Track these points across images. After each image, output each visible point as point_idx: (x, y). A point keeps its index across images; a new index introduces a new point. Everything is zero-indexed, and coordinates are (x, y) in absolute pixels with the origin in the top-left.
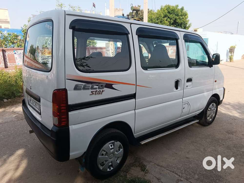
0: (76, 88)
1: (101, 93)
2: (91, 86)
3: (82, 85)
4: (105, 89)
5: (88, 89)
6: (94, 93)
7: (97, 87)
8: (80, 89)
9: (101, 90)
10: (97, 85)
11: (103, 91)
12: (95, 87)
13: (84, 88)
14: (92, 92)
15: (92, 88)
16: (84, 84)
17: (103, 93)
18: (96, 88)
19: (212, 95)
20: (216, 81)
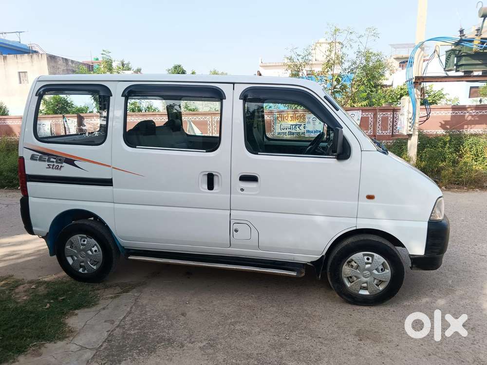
0: (33, 158)
1: (60, 169)
2: (47, 158)
3: (38, 155)
4: (64, 164)
5: (45, 161)
6: (51, 167)
7: (55, 160)
8: (36, 160)
9: (60, 165)
10: (55, 159)
11: (61, 166)
12: (52, 160)
13: (40, 160)
14: (48, 165)
15: (49, 161)
16: (40, 155)
17: (62, 169)
18: (53, 162)
19: (355, 228)
20: (370, 197)
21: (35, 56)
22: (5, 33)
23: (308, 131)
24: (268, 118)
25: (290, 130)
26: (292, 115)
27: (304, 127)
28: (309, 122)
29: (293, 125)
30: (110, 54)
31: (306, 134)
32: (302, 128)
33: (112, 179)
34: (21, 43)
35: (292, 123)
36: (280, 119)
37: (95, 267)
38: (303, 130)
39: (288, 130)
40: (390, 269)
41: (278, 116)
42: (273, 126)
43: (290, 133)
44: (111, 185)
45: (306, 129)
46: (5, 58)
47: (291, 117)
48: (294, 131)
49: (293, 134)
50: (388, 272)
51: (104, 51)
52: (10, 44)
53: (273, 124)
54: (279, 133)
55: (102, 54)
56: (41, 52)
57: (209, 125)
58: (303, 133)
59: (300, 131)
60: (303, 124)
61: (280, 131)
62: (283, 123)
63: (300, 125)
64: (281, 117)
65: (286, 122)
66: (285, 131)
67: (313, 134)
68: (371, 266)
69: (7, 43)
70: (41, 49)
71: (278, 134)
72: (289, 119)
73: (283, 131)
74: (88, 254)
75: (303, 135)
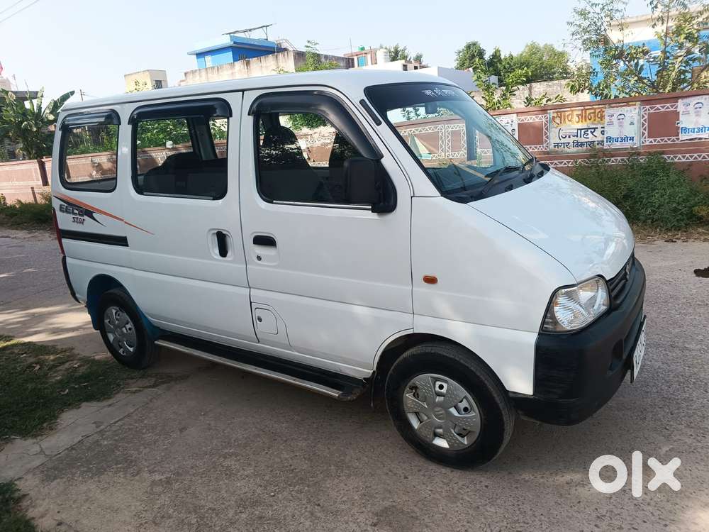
0: (61, 209)
1: (83, 223)
2: (71, 209)
3: (65, 206)
5: (70, 213)
6: (76, 220)
8: (64, 211)
9: (82, 218)
10: (77, 210)
11: (84, 220)
12: (75, 211)
13: (67, 211)
14: (73, 218)
15: (73, 212)
17: (85, 223)
18: (76, 214)
19: (411, 332)
20: (431, 280)
21: (280, 55)
22: (250, 30)
23: (609, 139)
24: (537, 120)
25: (575, 138)
26: (580, 113)
27: (603, 133)
28: (611, 123)
29: (581, 130)
30: (317, 46)
31: (605, 144)
32: (597, 133)
33: (126, 237)
34: (269, 40)
35: (580, 126)
36: (558, 120)
37: (131, 349)
38: (598, 136)
39: (573, 139)
40: (477, 411)
41: (555, 115)
42: (546, 134)
43: (577, 144)
44: (127, 245)
45: (606, 135)
46: (248, 63)
47: (578, 116)
48: (583, 140)
49: (582, 144)
50: (475, 415)
51: (309, 42)
52: (256, 43)
53: (547, 129)
54: (557, 145)
55: (307, 47)
56: (291, 49)
57: (442, 138)
58: (601, 143)
59: (595, 139)
60: (599, 126)
61: (558, 141)
62: (562, 127)
63: (595, 129)
64: (560, 117)
65: (570, 126)
66: (567, 140)
67: (618, 144)
68: (444, 401)
69: (252, 43)
70: (291, 45)
71: (555, 146)
72: (574, 120)
73: (563, 141)
74: (122, 332)
75: (600, 146)
